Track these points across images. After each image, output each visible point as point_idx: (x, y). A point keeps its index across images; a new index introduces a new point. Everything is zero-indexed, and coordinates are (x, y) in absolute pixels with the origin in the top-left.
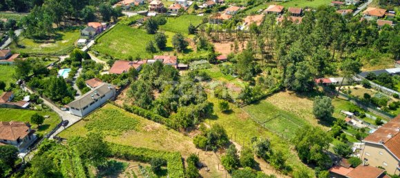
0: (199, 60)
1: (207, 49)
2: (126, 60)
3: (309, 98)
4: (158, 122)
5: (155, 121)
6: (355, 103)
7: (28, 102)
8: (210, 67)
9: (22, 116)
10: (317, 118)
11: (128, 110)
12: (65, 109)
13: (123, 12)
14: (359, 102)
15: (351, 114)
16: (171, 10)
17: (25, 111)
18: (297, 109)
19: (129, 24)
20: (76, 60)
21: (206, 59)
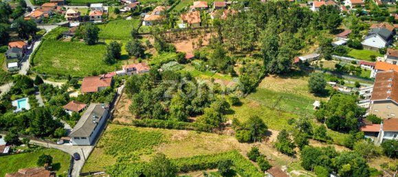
0: (168, 62)
1: (168, 51)
2: (89, 76)
3: (291, 77)
4: (183, 129)
5: (179, 129)
6: (330, 74)
7: (6, 145)
8: (184, 67)
9: (11, 163)
10: (312, 92)
11: (138, 125)
12: (62, 141)
13: (38, 27)
14: (334, 72)
15: (334, 83)
16: (93, 17)
17: (9, 157)
18: (290, 89)
19: (58, 38)
20: (28, 88)
21: (174, 60)
